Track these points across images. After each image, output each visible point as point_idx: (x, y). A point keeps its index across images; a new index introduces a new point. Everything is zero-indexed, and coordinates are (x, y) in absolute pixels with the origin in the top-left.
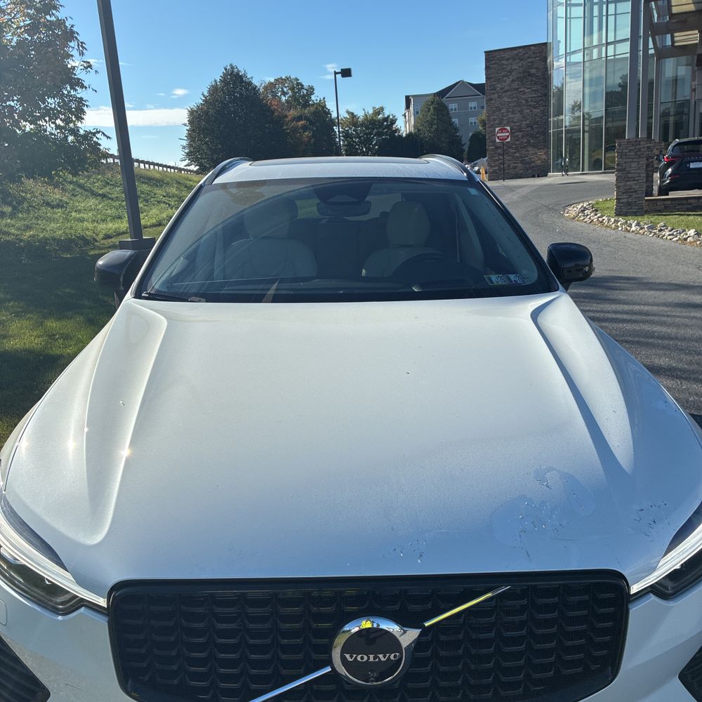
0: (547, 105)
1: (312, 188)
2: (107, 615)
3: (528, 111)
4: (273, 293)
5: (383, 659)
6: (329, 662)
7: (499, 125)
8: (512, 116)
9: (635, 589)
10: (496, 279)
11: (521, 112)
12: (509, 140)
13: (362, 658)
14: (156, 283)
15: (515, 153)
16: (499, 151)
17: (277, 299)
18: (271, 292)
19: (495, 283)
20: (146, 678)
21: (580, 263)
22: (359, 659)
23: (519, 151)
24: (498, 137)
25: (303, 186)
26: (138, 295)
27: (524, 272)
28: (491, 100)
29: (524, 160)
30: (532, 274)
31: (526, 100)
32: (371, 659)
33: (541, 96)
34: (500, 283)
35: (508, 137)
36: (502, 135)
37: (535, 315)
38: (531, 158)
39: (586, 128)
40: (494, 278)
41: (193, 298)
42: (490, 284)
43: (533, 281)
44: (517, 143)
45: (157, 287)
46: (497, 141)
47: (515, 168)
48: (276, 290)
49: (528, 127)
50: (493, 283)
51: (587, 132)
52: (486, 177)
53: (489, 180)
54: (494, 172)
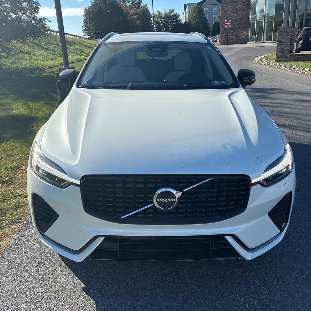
0: (249, 10)
1: (145, 45)
2: (80, 187)
3: (240, 12)
4: (130, 86)
5: (170, 201)
6: (152, 202)
7: (226, 19)
8: (233, 15)
9: (253, 181)
10: (216, 83)
11: (237, 13)
12: (231, 26)
13: (163, 200)
14: (84, 81)
15: (233, 32)
16: (226, 31)
17: (132, 88)
18: (129, 86)
19: (216, 84)
20: (92, 208)
21: (250, 78)
22: (162, 200)
23: (235, 32)
24: (226, 25)
25: (141, 44)
26: (78, 86)
27: (227, 80)
28: (223, 7)
29: (237, 36)
30: (230, 81)
31: (239, 7)
32: (166, 201)
33: (246, 6)
34: (218, 84)
35: (230, 24)
36: (228, 23)
37: (229, 96)
38: (240, 35)
39: (266, 21)
40: (215, 82)
41: (99, 88)
42: (214, 84)
43: (231, 84)
44: (234, 27)
45: (85, 83)
46: (225, 26)
47: (233, 39)
48: (131, 85)
49: (239, 20)
50: (215, 84)
51: (266, 23)
52: (219, 43)
53: (221, 45)
54: (223, 41)
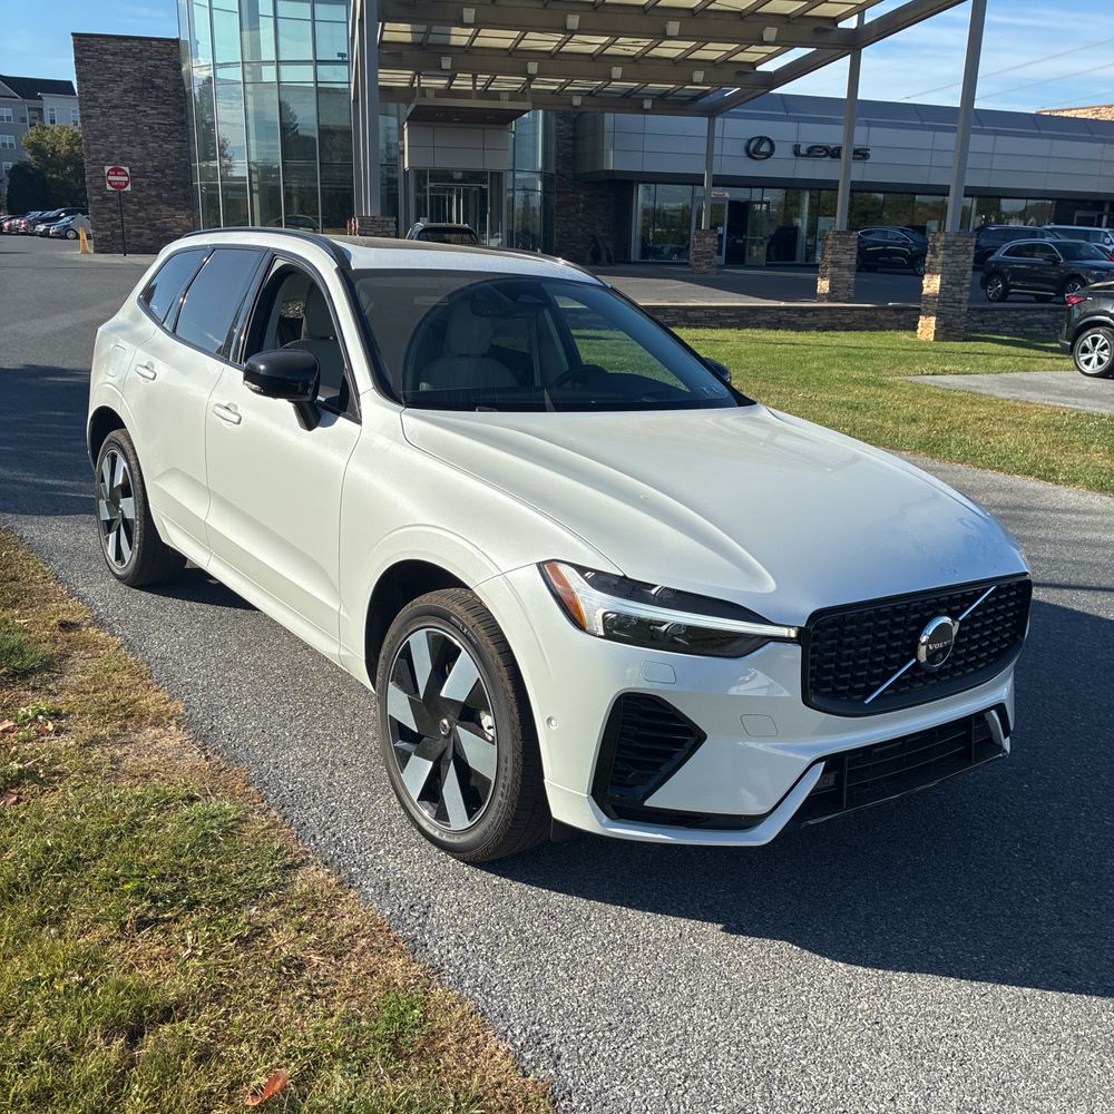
0: (186, 138)
3: (155, 145)
7: (108, 161)
8: (128, 149)
11: (143, 144)
12: (128, 188)
15: (139, 211)
16: (110, 205)
23: (146, 210)
24: (110, 182)
28: (90, 117)
29: (154, 225)
31: (151, 128)
33: (174, 125)
35: (127, 183)
36: (117, 179)
38: (165, 223)
39: (255, 187)
44: (140, 195)
46: (109, 188)
47: (140, 235)
49: (156, 171)
51: (257, 192)
52: (89, 246)
53: (96, 252)
54: (103, 239)
